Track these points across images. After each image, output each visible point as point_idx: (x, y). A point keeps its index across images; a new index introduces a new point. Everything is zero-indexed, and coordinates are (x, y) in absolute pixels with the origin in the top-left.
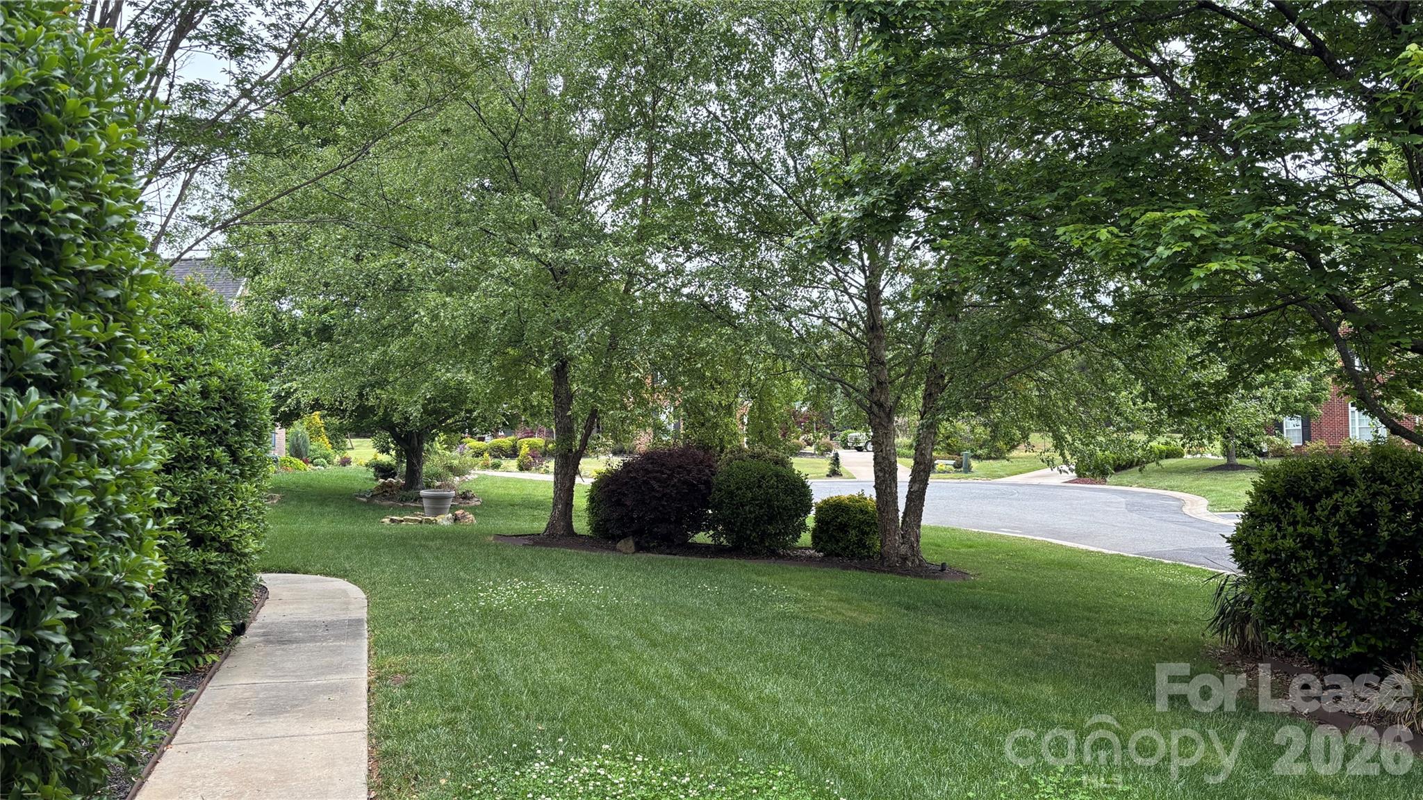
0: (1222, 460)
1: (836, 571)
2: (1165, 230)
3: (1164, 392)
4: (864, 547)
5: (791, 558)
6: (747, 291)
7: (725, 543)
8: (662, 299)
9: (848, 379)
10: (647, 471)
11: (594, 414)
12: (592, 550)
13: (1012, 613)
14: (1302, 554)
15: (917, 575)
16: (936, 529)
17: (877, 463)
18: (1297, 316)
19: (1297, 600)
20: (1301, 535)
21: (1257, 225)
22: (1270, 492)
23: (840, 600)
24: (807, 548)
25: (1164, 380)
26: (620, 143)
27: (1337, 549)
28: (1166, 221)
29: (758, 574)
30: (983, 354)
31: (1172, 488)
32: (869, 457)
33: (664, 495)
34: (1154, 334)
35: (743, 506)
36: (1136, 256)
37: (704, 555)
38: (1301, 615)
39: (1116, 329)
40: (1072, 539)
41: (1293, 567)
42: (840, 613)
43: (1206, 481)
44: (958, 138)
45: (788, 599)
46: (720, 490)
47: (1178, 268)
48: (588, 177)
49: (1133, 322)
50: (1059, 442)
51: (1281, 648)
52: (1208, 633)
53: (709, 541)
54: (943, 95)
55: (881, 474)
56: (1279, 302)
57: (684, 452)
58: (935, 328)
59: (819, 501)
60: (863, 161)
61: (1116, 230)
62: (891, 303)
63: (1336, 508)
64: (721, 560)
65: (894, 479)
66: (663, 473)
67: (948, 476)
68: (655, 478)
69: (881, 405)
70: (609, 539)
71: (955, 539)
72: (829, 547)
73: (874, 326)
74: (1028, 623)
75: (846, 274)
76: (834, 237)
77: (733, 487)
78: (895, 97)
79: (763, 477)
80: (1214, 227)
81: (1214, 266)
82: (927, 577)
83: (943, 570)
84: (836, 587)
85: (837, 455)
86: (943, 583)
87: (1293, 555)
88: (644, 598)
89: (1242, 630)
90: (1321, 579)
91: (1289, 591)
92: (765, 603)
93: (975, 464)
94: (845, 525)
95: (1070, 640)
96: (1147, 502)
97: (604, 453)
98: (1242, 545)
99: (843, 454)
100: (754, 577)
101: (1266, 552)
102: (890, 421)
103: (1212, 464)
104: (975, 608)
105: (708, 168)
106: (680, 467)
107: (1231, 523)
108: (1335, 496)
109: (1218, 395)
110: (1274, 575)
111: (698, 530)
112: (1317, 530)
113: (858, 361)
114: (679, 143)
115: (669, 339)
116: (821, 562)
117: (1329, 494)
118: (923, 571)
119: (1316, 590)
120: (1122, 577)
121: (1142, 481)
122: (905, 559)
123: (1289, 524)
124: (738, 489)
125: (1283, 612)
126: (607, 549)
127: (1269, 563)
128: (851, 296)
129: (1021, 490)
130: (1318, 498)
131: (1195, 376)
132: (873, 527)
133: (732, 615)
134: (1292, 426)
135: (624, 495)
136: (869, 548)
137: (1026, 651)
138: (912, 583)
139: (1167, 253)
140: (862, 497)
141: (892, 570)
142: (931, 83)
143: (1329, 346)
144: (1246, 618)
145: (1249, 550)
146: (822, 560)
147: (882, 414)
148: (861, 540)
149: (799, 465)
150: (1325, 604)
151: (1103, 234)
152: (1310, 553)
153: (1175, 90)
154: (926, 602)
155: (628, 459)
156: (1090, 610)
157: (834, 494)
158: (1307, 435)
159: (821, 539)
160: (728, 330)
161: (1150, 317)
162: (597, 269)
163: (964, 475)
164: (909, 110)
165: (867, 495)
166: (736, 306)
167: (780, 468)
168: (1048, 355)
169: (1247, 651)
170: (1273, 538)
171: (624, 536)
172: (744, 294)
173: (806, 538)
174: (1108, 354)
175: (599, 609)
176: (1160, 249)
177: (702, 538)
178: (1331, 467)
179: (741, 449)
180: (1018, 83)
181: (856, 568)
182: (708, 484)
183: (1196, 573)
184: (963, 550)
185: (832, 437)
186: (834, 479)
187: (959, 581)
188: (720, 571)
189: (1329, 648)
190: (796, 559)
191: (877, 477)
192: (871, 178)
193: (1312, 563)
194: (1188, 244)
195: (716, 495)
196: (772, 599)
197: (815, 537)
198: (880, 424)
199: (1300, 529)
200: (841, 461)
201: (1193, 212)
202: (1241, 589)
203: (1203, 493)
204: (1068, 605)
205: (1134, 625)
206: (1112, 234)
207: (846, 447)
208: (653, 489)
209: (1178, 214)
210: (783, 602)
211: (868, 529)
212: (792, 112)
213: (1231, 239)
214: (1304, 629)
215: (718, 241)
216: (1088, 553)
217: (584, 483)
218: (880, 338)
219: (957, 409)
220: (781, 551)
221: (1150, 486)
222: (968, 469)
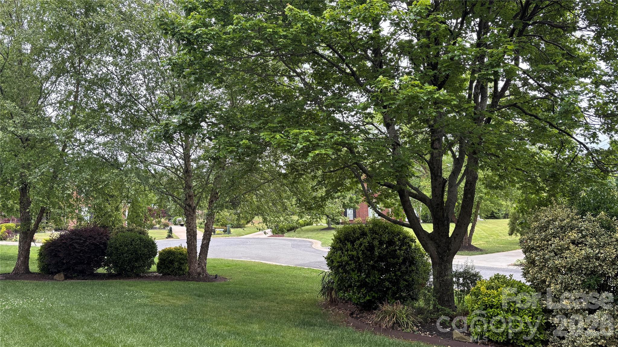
0: (326, 226)
1: (168, 282)
2: (300, 137)
3: (304, 200)
4: (181, 269)
5: (146, 277)
6: (126, 152)
7: (113, 272)
8: (83, 155)
9: (175, 194)
10: (72, 239)
11: (43, 210)
12: (39, 280)
13: (244, 294)
14: (350, 262)
15: (204, 281)
16: (214, 260)
17: (188, 232)
18: (348, 171)
19: (348, 280)
20: (349, 255)
21: (332, 137)
22: (339, 239)
23: (168, 295)
24: (155, 272)
25: (303, 196)
26: (62, 79)
27: (361, 260)
28: (301, 133)
29: (129, 286)
30: (233, 184)
31: (308, 238)
32: (184, 228)
33: (81, 251)
34: (299, 177)
35: (123, 254)
36: (290, 146)
37: (102, 279)
38: (350, 286)
39: (285, 175)
40: (270, 260)
41: (348, 268)
42: (167, 301)
43: (321, 234)
44: (224, 93)
45: (143, 297)
46: (111, 247)
47: (306, 152)
48: (42, 94)
49: (292, 173)
50: (265, 220)
51: (344, 299)
52: (319, 296)
53: (105, 272)
54: (216, 75)
55: (189, 237)
56: (342, 166)
57: (92, 230)
58: (214, 173)
59: (161, 250)
60: (180, 100)
61: (282, 136)
62: (195, 161)
63: (361, 244)
64: (110, 281)
65: (196, 239)
66: (81, 240)
67: (220, 236)
68: (76, 243)
69: (190, 206)
70: (50, 274)
71: (222, 263)
72: (165, 271)
73: (187, 171)
74: (251, 298)
75: (174, 147)
76: (167, 132)
77: (118, 245)
78: (194, 74)
79: (133, 240)
80: (317, 137)
81: (317, 152)
82: (209, 281)
83: (216, 278)
84: (167, 289)
85: (171, 228)
86: (215, 283)
87: (347, 263)
88: (67, 303)
89: (331, 294)
90: (356, 272)
91: (346, 277)
92: (132, 299)
93: (232, 230)
94: (173, 261)
95: (267, 304)
96: (299, 243)
97: (50, 230)
98: (330, 260)
99: (174, 228)
100: (127, 288)
101: (338, 262)
102: (194, 212)
103: (322, 227)
104: (229, 293)
105: (108, 95)
106: (90, 236)
107: (327, 250)
108: (361, 240)
109: (322, 201)
110: (341, 271)
111: (100, 266)
112: (354, 253)
113: (180, 186)
114: (92, 82)
115: (86, 174)
116: (161, 278)
117: (359, 239)
118: (208, 279)
119: (355, 276)
120: (289, 275)
121: (297, 235)
122: (199, 274)
123: (346, 251)
124: (120, 246)
125: (344, 285)
126: (49, 279)
127: (339, 266)
128: (177, 157)
129: (251, 240)
130: (355, 241)
131: (314, 194)
132: (186, 261)
133: (114, 307)
134: (350, 212)
135: (59, 251)
136: (183, 270)
137: (249, 311)
138: (202, 284)
139: (301, 146)
140: (181, 247)
141: (193, 279)
142: (209, 70)
143: (359, 183)
144: (332, 289)
145: (332, 262)
146: (161, 277)
147: (190, 210)
148: (180, 267)
149: (151, 234)
150: (358, 281)
151: (278, 136)
152: (353, 262)
153: (306, 84)
154: (208, 293)
155: (63, 233)
156: (275, 290)
157: (168, 247)
158: (355, 216)
159: (161, 268)
160: (116, 171)
161: (297, 171)
162: (47, 139)
163: (227, 235)
164: (200, 80)
165: (183, 246)
166: (121, 159)
167: (142, 235)
168: (260, 185)
169: (332, 302)
170: (341, 257)
171: (59, 272)
172: (125, 154)
173: (154, 268)
174: (283, 185)
175: (41, 310)
176: (298, 144)
177: (101, 270)
178: (359, 228)
179: (122, 227)
180: (247, 73)
181: (177, 280)
182: (105, 244)
183: (316, 271)
184: (225, 268)
185: (169, 220)
186: (169, 239)
187: (223, 282)
188: (110, 286)
189: (359, 298)
190: (149, 278)
191: (188, 238)
192: (184, 108)
193: (353, 265)
194: (308, 143)
195: (109, 250)
196: (136, 298)
197: (159, 267)
198: (190, 214)
199: (350, 253)
200: (173, 230)
201: (310, 131)
202: (331, 277)
203: (320, 239)
204: (267, 288)
205: (292, 295)
206: (282, 137)
207: (176, 224)
208: (75, 248)
209: (305, 131)
210: (140, 299)
211: (183, 262)
212: (149, 74)
213: (323, 142)
214: (351, 291)
215: (112, 129)
216: (276, 266)
217: (36, 247)
218: (190, 176)
219: (222, 207)
220: (142, 274)
221: (300, 237)
222: (229, 232)
